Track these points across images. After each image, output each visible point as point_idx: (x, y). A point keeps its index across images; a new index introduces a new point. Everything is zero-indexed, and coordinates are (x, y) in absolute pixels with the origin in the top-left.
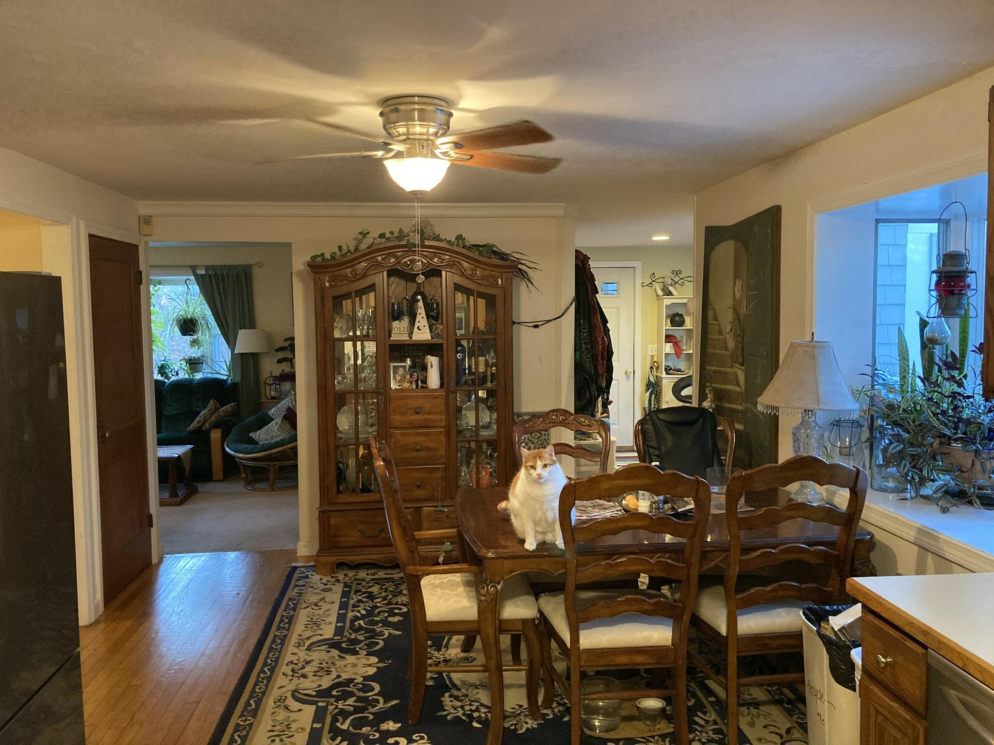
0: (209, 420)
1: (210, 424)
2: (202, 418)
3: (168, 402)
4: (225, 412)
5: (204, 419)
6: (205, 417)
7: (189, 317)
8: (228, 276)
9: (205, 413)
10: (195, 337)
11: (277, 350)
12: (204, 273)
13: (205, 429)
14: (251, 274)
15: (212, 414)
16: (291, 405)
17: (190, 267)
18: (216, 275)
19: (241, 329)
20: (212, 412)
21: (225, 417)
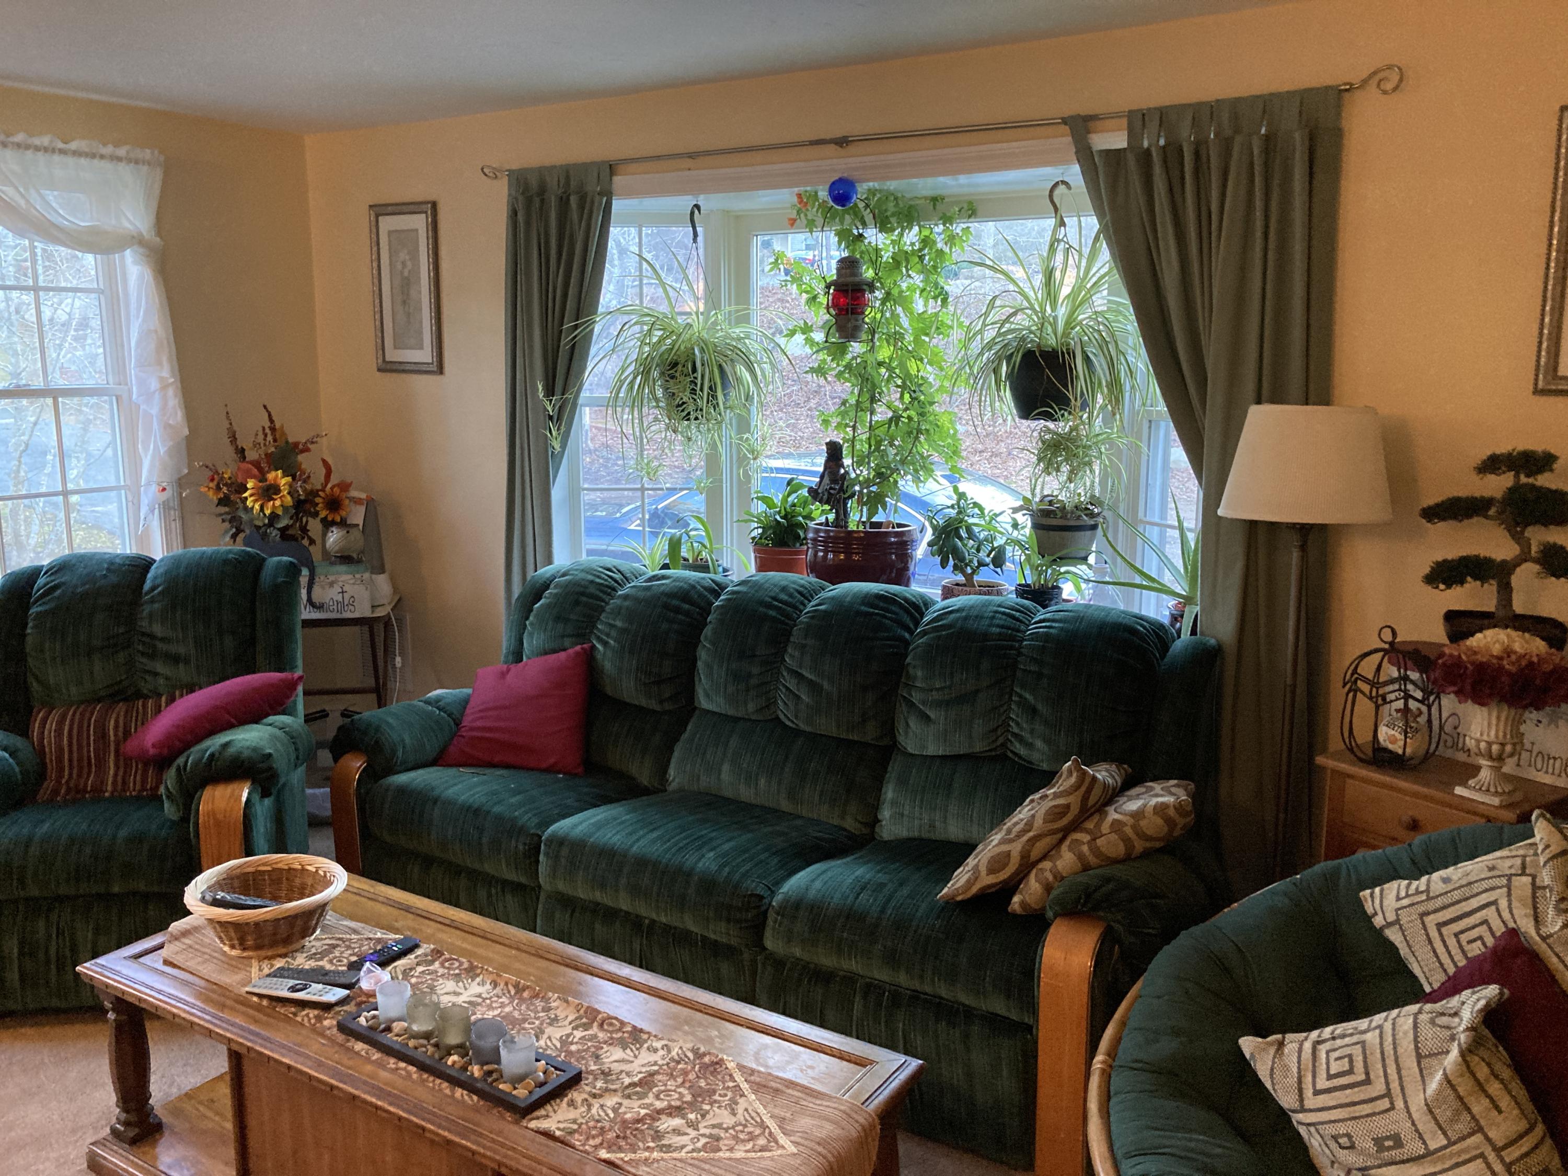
0: (1047, 865)
1: (1048, 888)
2: (1016, 848)
3: (916, 697)
4: (1127, 841)
5: (1025, 855)
6: (1033, 841)
7: (1052, 341)
8: (1227, 146)
9: (1029, 826)
10: (1062, 427)
11: (1433, 514)
12: (1123, 144)
13: (1023, 904)
14: (1338, 134)
15: (1067, 831)
16: (1527, 926)
17: (1065, 121)
18: (1171, 154)
19: (1259, 402)
20: (1065, 821)
21: (1127, 859)
